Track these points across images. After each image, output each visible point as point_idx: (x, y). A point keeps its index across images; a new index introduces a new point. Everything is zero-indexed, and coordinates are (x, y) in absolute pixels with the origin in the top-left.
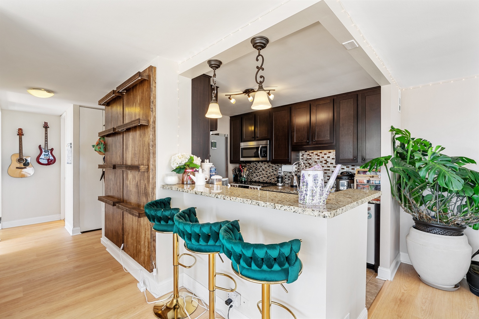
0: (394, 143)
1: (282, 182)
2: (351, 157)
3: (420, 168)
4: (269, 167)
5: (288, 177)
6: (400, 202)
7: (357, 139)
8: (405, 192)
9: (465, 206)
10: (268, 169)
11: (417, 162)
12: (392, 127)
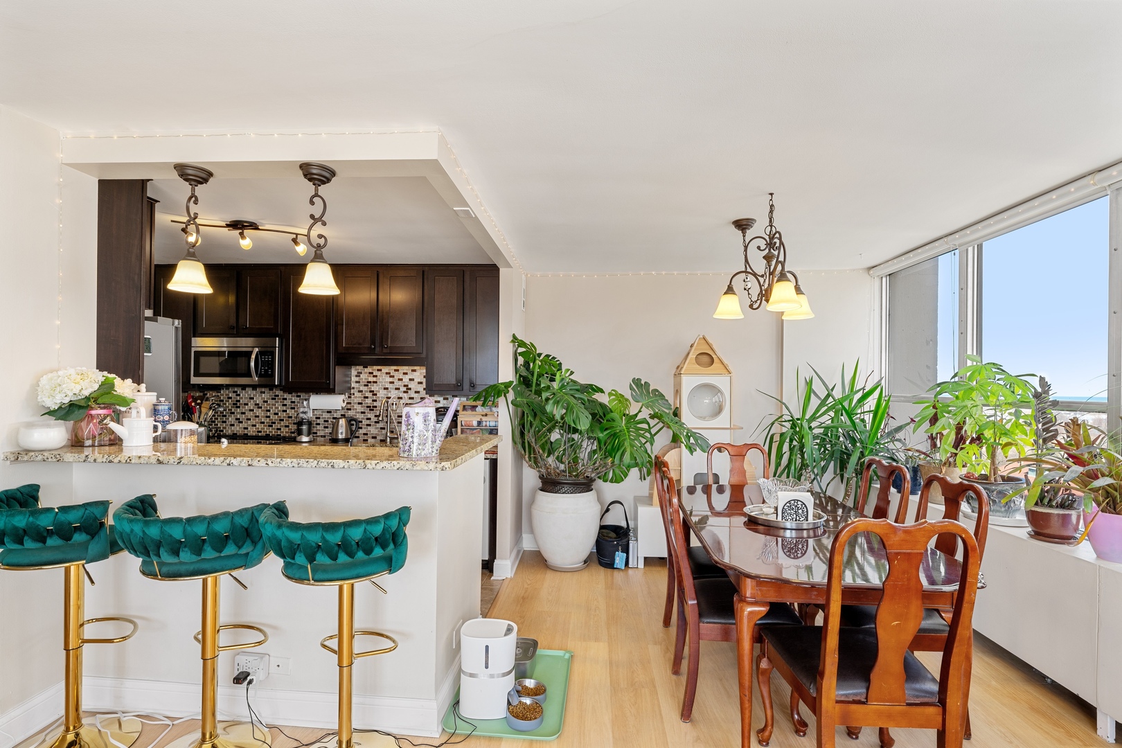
0: (516, 360)
1: (308, 435)
2: (454, 382)
3: (547, 399)
4: (275, 399)
5: (325, 421)
6: (523, 452)
7: (463, 350)
8: (529, 437)
9: (595, 452)
10: (273, 405)
11: (544, 391)
12: (514, 336)
